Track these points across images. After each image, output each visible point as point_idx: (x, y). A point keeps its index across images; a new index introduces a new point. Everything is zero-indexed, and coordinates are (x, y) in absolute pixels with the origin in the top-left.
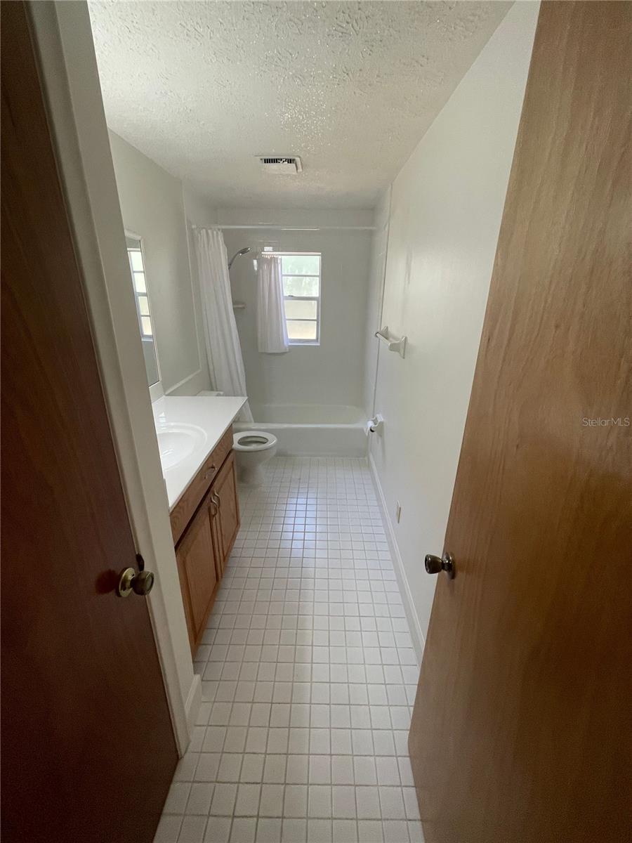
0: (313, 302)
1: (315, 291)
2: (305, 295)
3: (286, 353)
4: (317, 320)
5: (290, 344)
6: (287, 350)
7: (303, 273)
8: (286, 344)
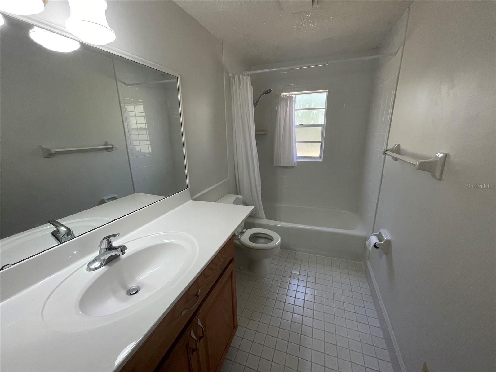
0: (319, 128)
1: (321, 120)
2: (312, 123)
3: (295, 166)
4: (321, 142)
5: (298, 160)
6: (296, 165)
7: (312, 107)
8: (295, 160)
